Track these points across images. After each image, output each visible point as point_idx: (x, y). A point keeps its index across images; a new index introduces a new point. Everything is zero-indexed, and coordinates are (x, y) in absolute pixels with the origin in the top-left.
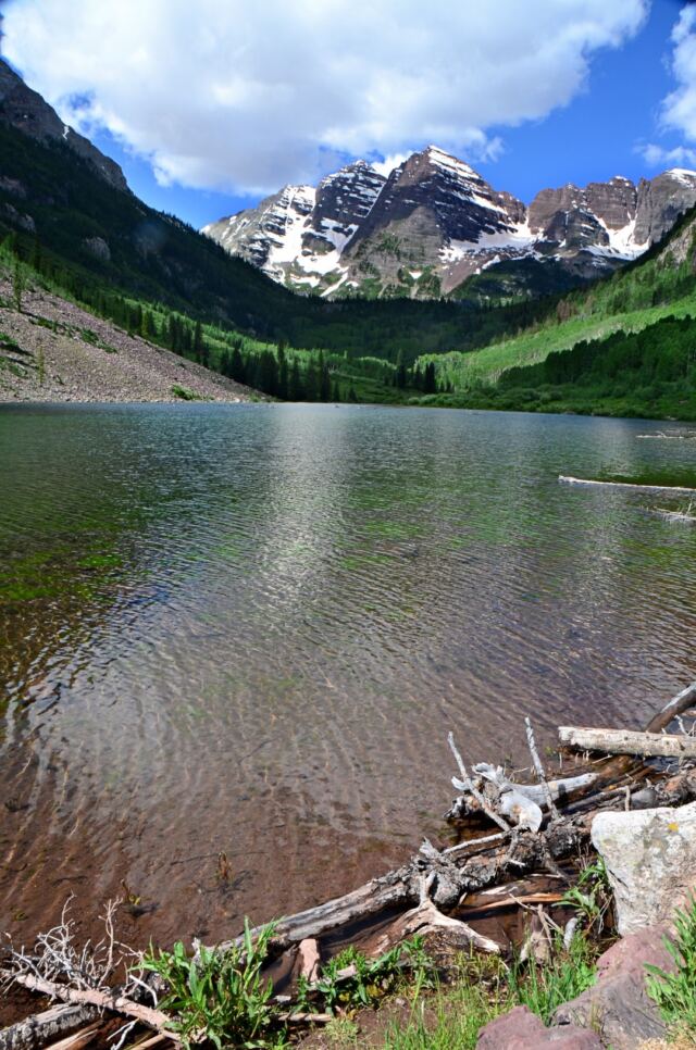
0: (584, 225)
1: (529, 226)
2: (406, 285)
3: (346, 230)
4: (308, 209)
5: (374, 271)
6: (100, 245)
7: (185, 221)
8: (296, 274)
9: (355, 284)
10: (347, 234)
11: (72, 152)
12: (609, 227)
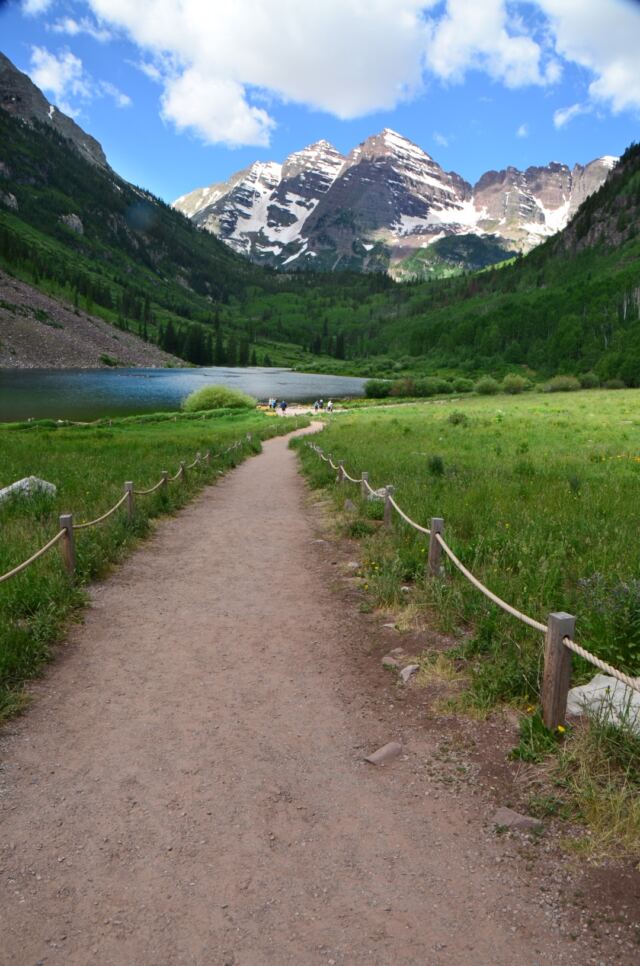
0: (522, 205)
1: (474, 204)
2: (359, 256)
3: (308, 204)
4: (274, 183)
5: (331, 243)
6: (74, 221)
7: (157, 196)
8: (261, 243)
9: (313, 254)
10: (308, 208)
11: (55, 133)
12: (546, 207)
